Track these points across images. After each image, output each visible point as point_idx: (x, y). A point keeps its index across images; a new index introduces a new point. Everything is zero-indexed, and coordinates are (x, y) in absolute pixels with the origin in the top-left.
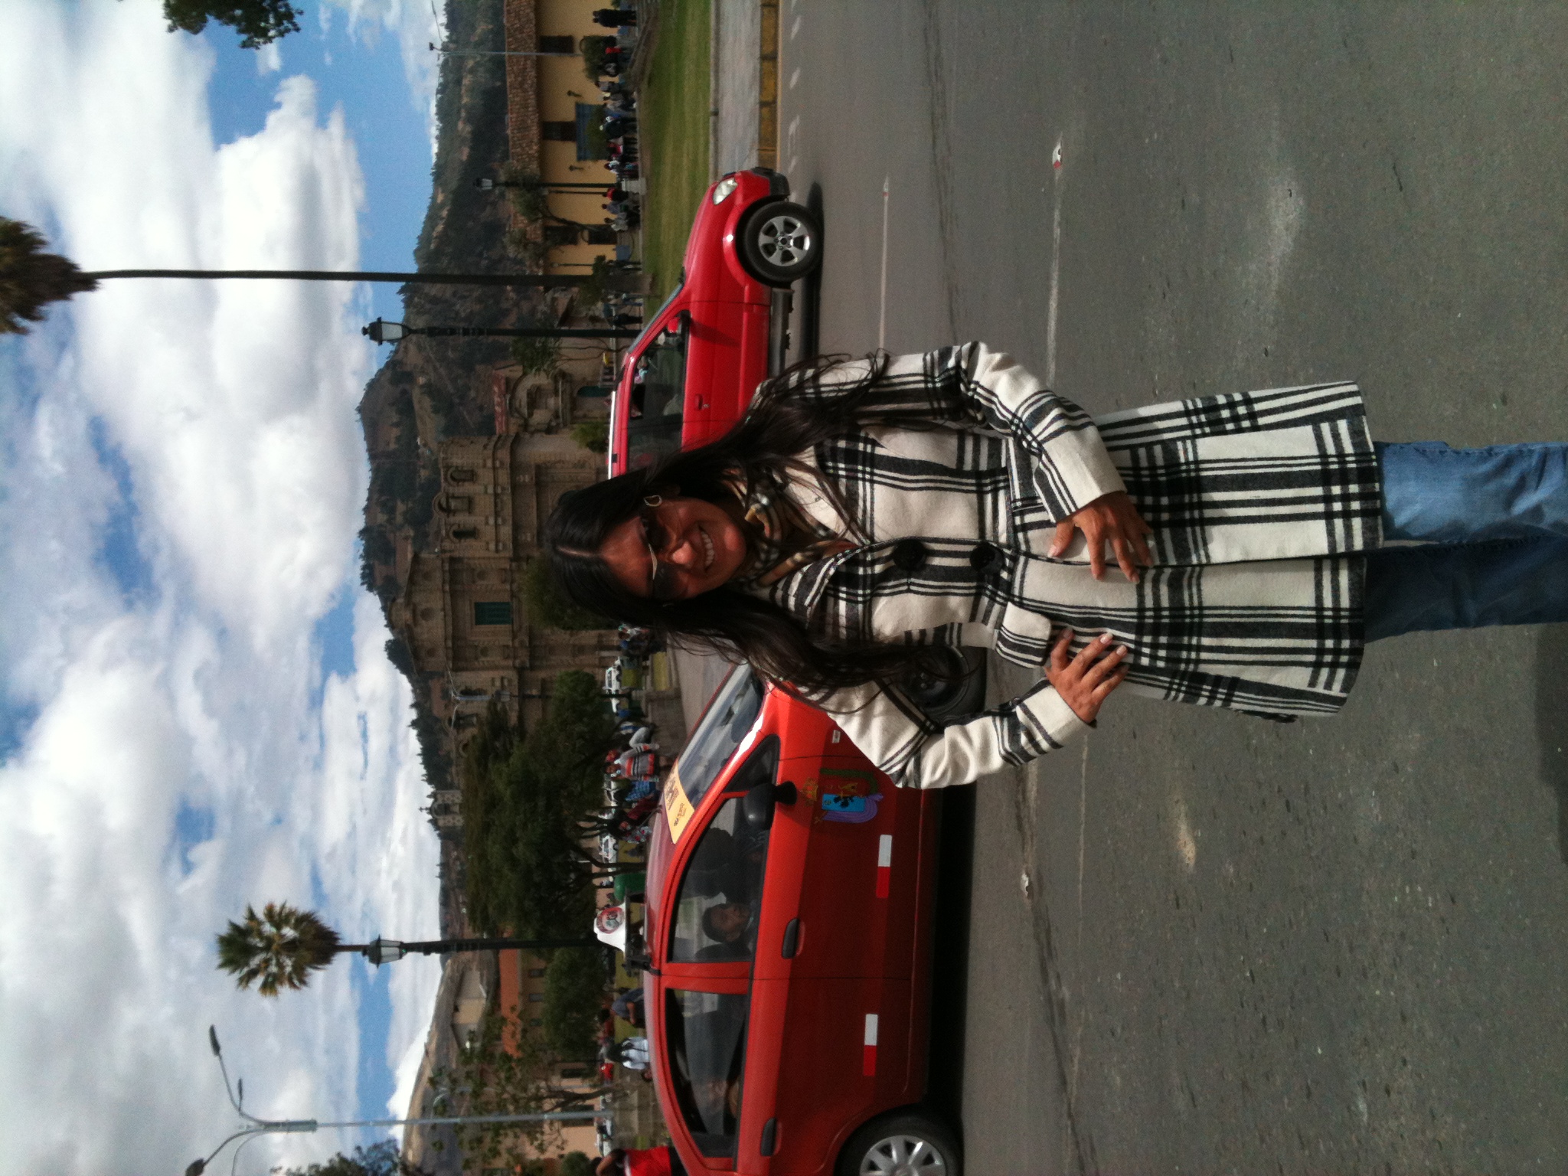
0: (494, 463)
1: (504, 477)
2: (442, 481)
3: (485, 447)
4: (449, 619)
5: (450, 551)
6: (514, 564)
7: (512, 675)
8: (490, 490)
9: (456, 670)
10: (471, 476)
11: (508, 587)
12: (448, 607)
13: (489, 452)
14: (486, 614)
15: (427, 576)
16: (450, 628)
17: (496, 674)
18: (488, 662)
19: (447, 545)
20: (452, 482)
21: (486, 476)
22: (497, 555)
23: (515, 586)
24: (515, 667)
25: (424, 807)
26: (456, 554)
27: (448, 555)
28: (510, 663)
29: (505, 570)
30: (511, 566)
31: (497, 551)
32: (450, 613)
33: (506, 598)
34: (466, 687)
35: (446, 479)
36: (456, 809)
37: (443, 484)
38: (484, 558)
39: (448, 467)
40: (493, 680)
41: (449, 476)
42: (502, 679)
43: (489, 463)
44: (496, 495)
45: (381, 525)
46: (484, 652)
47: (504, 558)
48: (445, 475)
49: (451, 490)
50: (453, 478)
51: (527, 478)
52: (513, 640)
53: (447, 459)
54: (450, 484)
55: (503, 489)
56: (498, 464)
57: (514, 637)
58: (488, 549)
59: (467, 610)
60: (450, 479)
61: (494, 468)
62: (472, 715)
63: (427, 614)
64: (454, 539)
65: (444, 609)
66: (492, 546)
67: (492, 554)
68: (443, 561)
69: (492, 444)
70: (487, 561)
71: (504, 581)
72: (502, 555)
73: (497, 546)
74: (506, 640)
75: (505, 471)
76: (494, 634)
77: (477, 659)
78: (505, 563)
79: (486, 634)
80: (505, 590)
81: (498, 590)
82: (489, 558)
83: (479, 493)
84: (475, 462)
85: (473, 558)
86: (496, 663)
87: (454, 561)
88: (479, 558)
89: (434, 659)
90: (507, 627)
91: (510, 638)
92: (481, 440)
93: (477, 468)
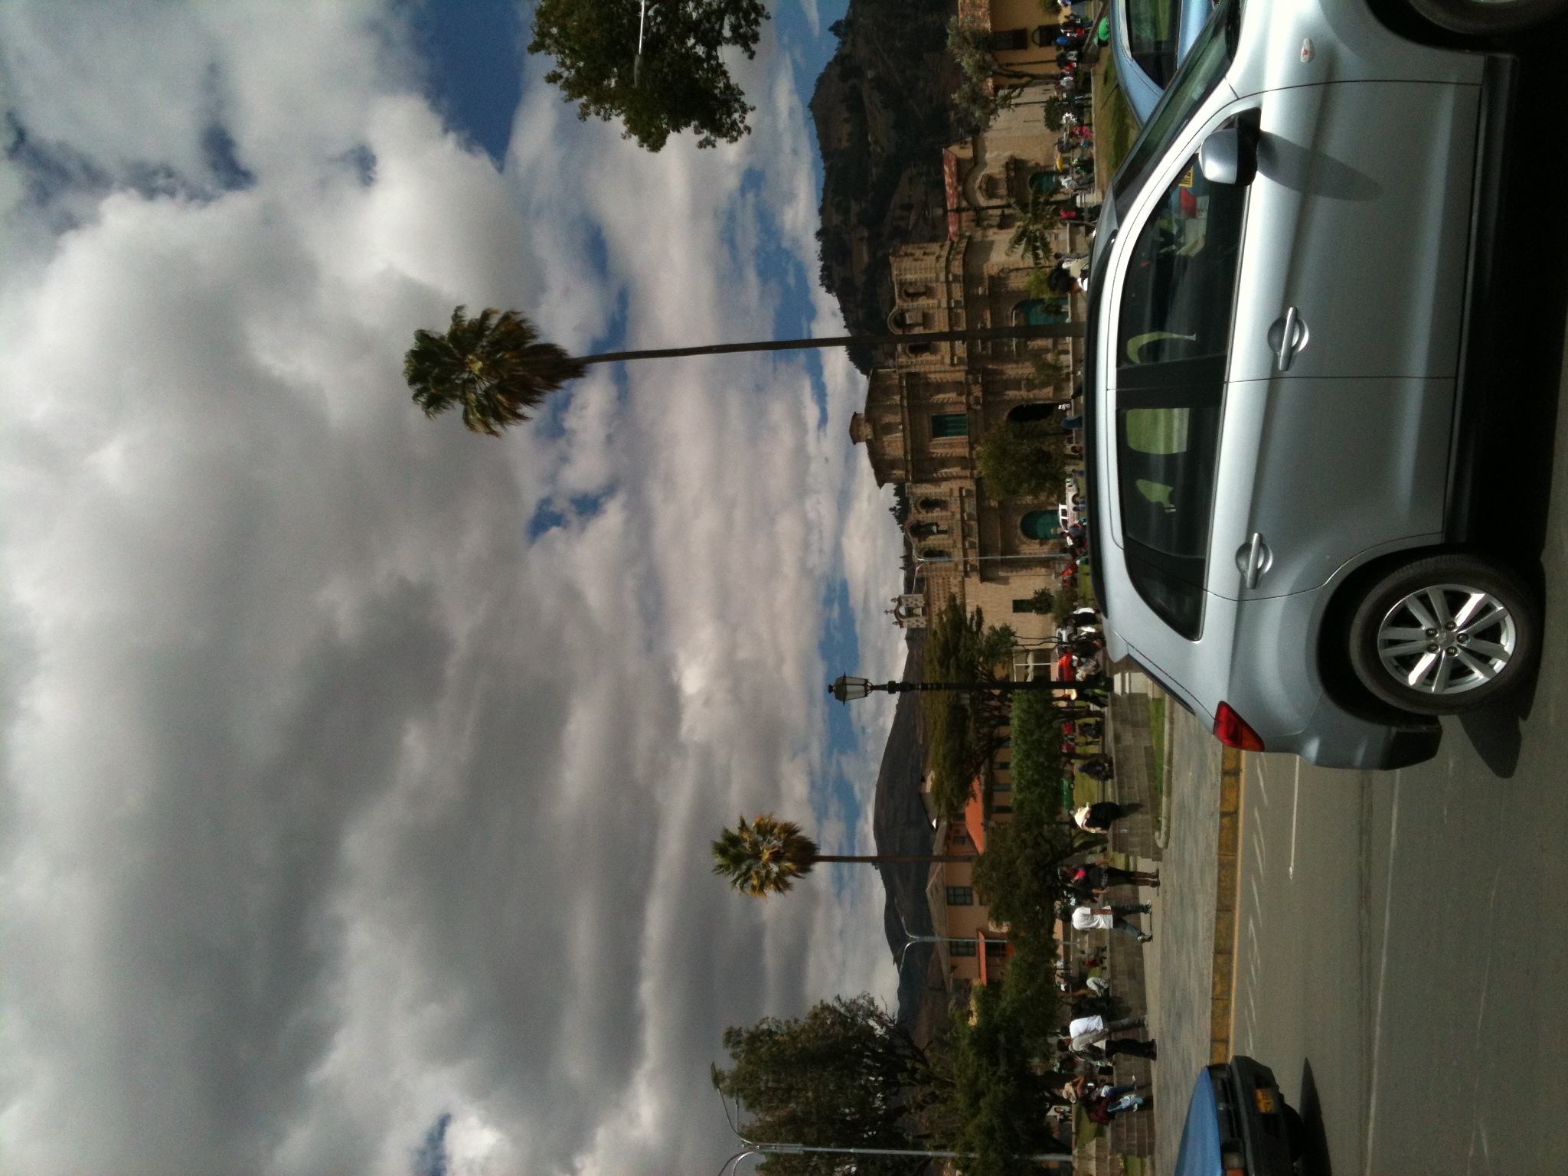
0: (947, 276)
1: (958, 292)
2: (896, 296)
3: (938, 258)
4: (908, 433)
5: (907, 367)
6: (970, 377)
7: (969, 485)
8: (944, 304)
9: (918, 481)
10: (928, 292)
11: (963, 399)
12: (907, 421)
13: (943, 262)
14: (942, 426)
15: (887, 392)
16: (909, 442)
17: (955, 485)
18: (946, 472)
19: (903, 360)
20: (907, 299)
21: (941, 290)
22: (952, 369)
23: (971, 398)
24: (972, 477)
25: (889, 610)
26: (913, 370)
27: (904, 370)
28: (968, 473)
29: (960, 383)
30: (966, 379)
31: (952, 364)
32: (908, 427)
33: (962, 409)
34: (926, 498)
35: (900, 296)
36: (919, 611)
37: (898, 301)
38: (940, 372)
39: (902, 284)
40: (951, 490)
41: (903, 293)
42: (961, 489)
43: (942, 277)
44: (950, 308)
45: (836, 226)
46: (944, 462)
47: (962, 370)
48: (900, 292)
49: (905, 305)
50: (908, 294)
51: (980, 291)
52: (970, 453)
53: (901, 275)
54: (904, 301)
55: (957, 302)
56: (951, 278)
57: (972, 448)
58: (942, 363)
59: (926, 424)
60: (904, 296)
61: (947, 281)
62: (932, 524)
63: (889, 429)
64: (910, 355)
65: (903, 423)
66: (947, 360)
67: (948, 368)
68: (901, 377)
69: (945, 253)
70: (942, 375)
71: (960, 394)
72: (957, 368)
73: (952, 359)
74: (963, 451)
75: (958, 285)
76: (951, 445)
77: (936, 471)
78: (960, 376)
79: (943, 445)
80: (962, 403)
81: (955, 403)
82: (945, 372)
83: (933, 308)
84: (929, 276)
85: (930, 372)
86: (954, 474)
87: (910, 375)
88: (935, 372)
89: (894, 472)
90: (964, 438)
91: (967, 450)
92: (935, 247)
93: (931, 281)
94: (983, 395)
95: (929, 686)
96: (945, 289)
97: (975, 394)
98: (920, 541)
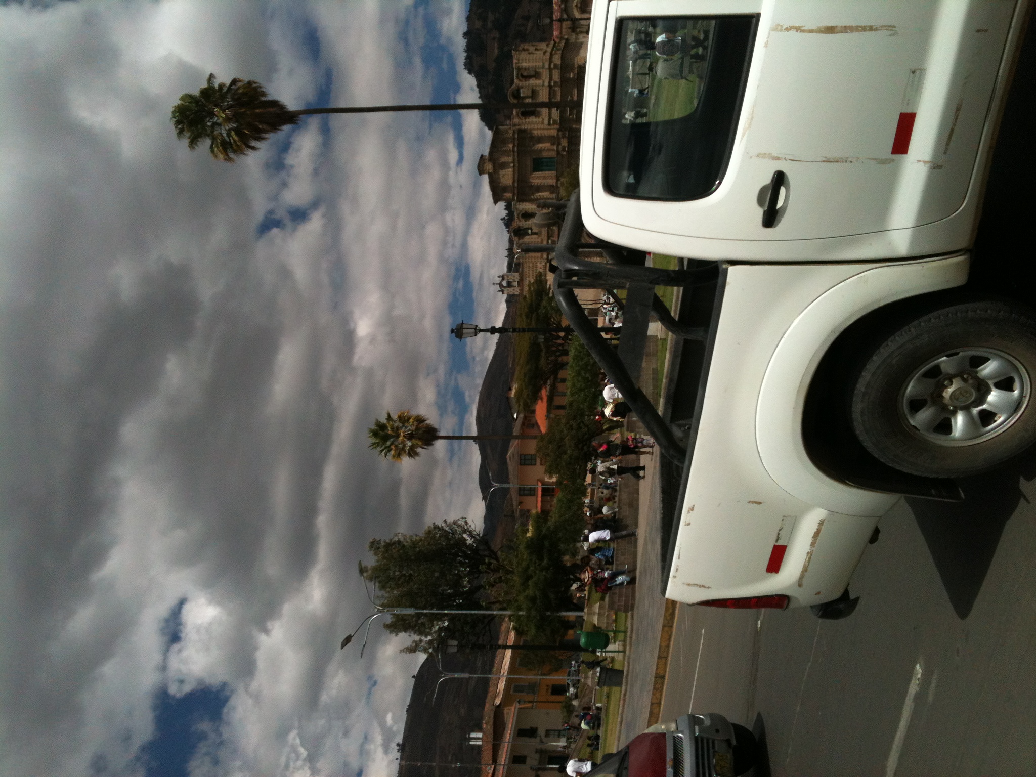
0: (550, 65)
1: (556, 76)
2: (515, 78)
3: (545, 53)
4: (516, 169)
5: (519, 125)
6: (560, 133)
8: (547, 84)
9: (521, 200)
10: (537, 75)
11: (555, 147)
12: (516, 161)
13: (548, 55)
14: (539, 165)
15: (505, 142)
16: (516, 175)
18: (539, 195)
19: (516, 121)
20: (522, 79)
21: (545, 75)
22: (549, 127)
23: (560, 147)
25: (496, 283)
26: (523, 127)
27: (517, 127)
28: (554, 196)
29: (554, 137)
30: (558, 134)
31: (549, 124)
32: (517, 165)
33: (553, 154)
34: (525, 211)
35: (517, 77)
36: (516, 284)
37: (516, 81)
38: (540, 129)
39: (519, 69)
41: (520, 75)
43: (547, 66)
44: (550, 86)
45: (477, 29)
46: (539, 189)
47: (555, 129)
48: (518, 74)
49: (521, 84)
50: (522, 76)
52: (557, 183)
53: (519, 63)
54: (520, 81)
55: (555, 82)
56: (552, 66)
57: (558, 180)
58: (543, 123)
59: (529, 163)
60: (520, 78)
61: (550, 69)
62: (528, 229)
63: (504, 166)
64: (521, 117)
65: (513, 162)
66: (546, 122)
67: (546, 127)
68: (514, 132)
69: (549, 50)
70: (542, 131)
71: (553, 144)
72: (552, 127)
73: (549, 121)
74: (552, 182)
75: (557, 71)
76: (545, 178)
77: (533, 194)
78: (554, 132)
79: (539, 178)
80: (554, 150)
81: (549, 150)
82: (543, 129)
83: (539, 86)
84: (538, 64)
85: (534, 129)
86: (545, 197)
87: (521, 131)
88: (538, 129)
89: (505, 194)
90: (553, 173)
91: (555, 181)
92: (543, 46)
93: (539, 68)
94: (568, 145)
95: (517, 330)
96: (548, 73)
97: (563, 144)
98: (519, 239)
